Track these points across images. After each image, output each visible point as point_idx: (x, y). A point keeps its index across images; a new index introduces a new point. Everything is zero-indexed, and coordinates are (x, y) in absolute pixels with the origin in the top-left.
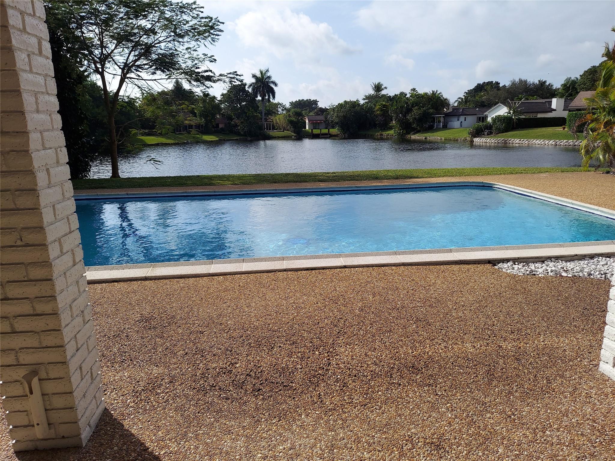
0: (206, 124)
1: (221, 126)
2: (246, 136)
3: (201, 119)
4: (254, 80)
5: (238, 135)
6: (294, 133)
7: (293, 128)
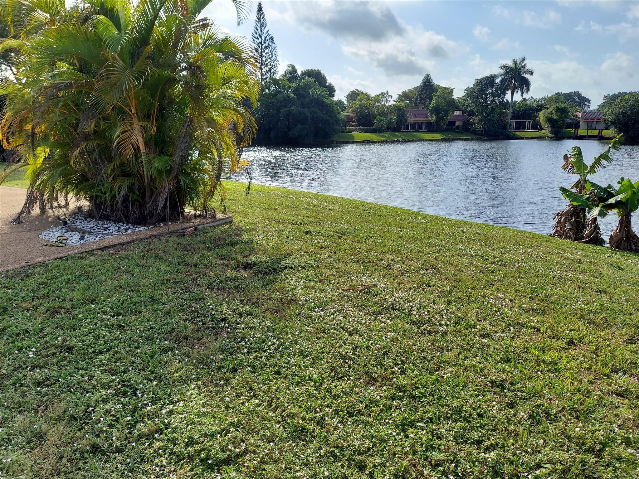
0: (437, 122)
1: (457, 124)
2: (482, 135)
3: (432, 117)
4: (502, 71)
5: (474, 134)
6: (552, 134)
7: (551, 127)
